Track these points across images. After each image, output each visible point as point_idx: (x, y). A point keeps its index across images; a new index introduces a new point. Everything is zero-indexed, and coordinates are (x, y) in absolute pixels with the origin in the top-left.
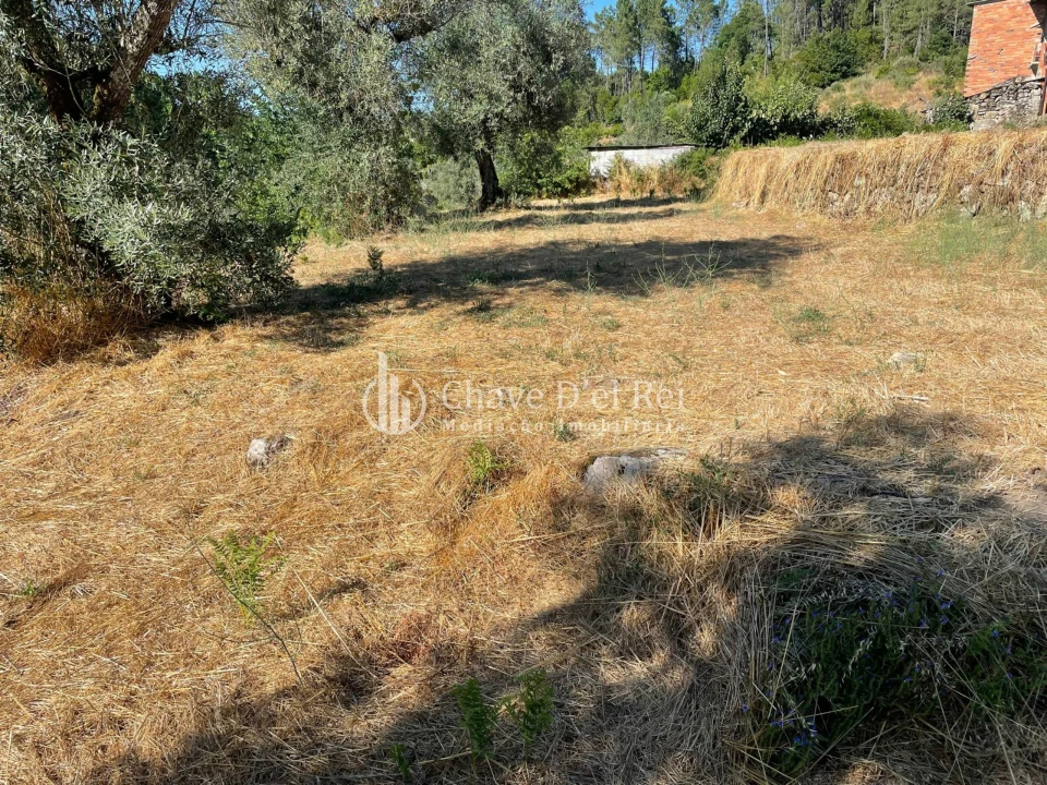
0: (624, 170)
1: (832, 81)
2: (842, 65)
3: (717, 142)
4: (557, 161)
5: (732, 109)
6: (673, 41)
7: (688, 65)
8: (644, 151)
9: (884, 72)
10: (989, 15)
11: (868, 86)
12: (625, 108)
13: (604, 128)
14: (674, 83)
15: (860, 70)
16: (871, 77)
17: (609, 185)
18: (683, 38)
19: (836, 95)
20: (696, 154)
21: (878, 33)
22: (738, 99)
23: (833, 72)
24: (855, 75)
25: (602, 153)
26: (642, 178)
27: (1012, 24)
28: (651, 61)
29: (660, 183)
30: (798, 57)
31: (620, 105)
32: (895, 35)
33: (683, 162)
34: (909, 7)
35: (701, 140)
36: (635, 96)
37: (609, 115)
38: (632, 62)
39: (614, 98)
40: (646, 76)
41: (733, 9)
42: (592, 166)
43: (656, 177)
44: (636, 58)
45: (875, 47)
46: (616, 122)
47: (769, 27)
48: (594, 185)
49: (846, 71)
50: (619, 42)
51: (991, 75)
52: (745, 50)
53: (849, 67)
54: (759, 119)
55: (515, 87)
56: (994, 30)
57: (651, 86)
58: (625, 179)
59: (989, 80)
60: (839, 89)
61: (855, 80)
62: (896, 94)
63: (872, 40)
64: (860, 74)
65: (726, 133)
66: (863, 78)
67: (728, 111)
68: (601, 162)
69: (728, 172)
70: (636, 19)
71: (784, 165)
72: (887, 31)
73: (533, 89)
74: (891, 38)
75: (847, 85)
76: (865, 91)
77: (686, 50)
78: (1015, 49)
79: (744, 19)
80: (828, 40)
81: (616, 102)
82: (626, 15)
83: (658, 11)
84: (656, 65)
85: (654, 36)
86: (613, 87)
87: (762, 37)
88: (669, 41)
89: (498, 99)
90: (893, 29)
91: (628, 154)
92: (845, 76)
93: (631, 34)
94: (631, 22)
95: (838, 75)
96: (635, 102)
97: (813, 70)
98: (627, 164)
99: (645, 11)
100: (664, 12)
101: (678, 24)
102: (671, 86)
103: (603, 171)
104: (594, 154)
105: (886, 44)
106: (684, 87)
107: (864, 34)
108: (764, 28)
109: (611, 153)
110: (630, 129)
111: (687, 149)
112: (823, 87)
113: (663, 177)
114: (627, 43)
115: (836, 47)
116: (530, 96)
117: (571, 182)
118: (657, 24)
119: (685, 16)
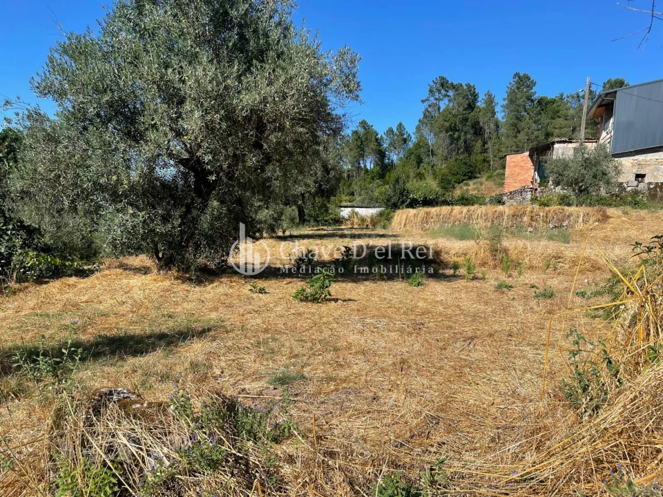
0: (355, 216)
1: (464, 180)
2: (468, 172)
3: (395, 206)
4: (327, 211)
5: (402, 194)
6: (381, 154)
7: (389, 167)
8: (364, 209)
9: (490, 177)
10: (513, 160)
11: (481, 184)
12: (355, 187)
13: (343, 197)
14: (382, 176)
15: (478, 175)
16: (484, 179)
17: (348, 222)
18: (387, 153)
19: (465, 188)
20: (386, 211)
21: (487, 157)
22: (404, 190)
23: (464, 176)
24: (475, 178)
25: (346, 209)
26: (363, 220)
27: (522, 164)
28: (369, 164)
29: (371, 222)
30: (446, 167)
31: (353, 185)
32: (497, 159)
33: (381, 214)
34: (502, 146)
35: (389, 206)
36: (361, 181)
37: (347, 191)
38: (359, 164)
39: (350, 182)
40: (367, 171)
41: (414, 140)
42: (341, 214)
43: (369, 220)
44: (361, 162)
45: (486, 164)
46: (350, 195)
47: (432, 151)
48: (342, 222)
49: (471, 175)
50: (352, 153)
51: (515, 184)
52: (419, 161)
53: (472, 174)
54: (413, 198)
55: (315, 182)
56: (515, 166)
57: (370, 177)
58: (356, 220)
59: (514, 187)
60: (467, 185)
61: (475, 181)
62: (494, 189)
63: (484, 160)
64: (478, 178)
65: (399, 203)
66: (479, 180)
67: (400, 194)
68: (345, 212)
69: (395, 217)
70: (362, 142)
71: (411, 215)
72: (492, 156)
73: (322, 183)
74: (494, 160)
75: (471, 182)
76: (480, 187)
77: (389, 159)
78: (524, 174)
79: (418, 146)
80: (461, 160)
81: (351, 184)
82: (357, 140)
83: (373, 139)
84: (372, 166)
85: (371, 151)
86: (349, 176)
87: (428, 155)
88: (379, 154)
89: (309, 186)
90: (495, 156)
91: (357, 210)
92: (470, 178)
93: (359, 149)
94: (359, 143)
95: (467, 177)
96: (361, 185)
97: (454, 174)
98: (357, 214)
99: (366, 139)
100: (377, 140)
101: (385, 146)
102: (380, 178)
103: (346, 216)
104: (342, 209)
105: (491, 163)
106: (387, 178)
107: (480, 157)
108: (429, 151)
109: (350, 209)
110: (358, 199)
111: (383, 209)
112: (459, 183)
113: (372, 220)
114: (356, 154)
115: (465, 163)
116: (321, 186)
117: (332, 220)
118: (373, 145)
119: (388, 142)
